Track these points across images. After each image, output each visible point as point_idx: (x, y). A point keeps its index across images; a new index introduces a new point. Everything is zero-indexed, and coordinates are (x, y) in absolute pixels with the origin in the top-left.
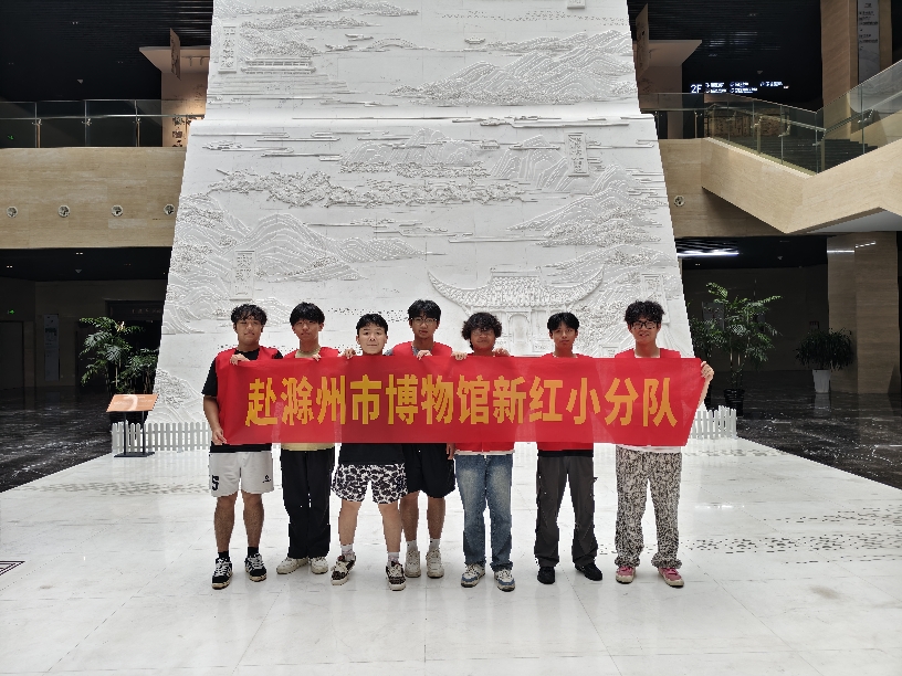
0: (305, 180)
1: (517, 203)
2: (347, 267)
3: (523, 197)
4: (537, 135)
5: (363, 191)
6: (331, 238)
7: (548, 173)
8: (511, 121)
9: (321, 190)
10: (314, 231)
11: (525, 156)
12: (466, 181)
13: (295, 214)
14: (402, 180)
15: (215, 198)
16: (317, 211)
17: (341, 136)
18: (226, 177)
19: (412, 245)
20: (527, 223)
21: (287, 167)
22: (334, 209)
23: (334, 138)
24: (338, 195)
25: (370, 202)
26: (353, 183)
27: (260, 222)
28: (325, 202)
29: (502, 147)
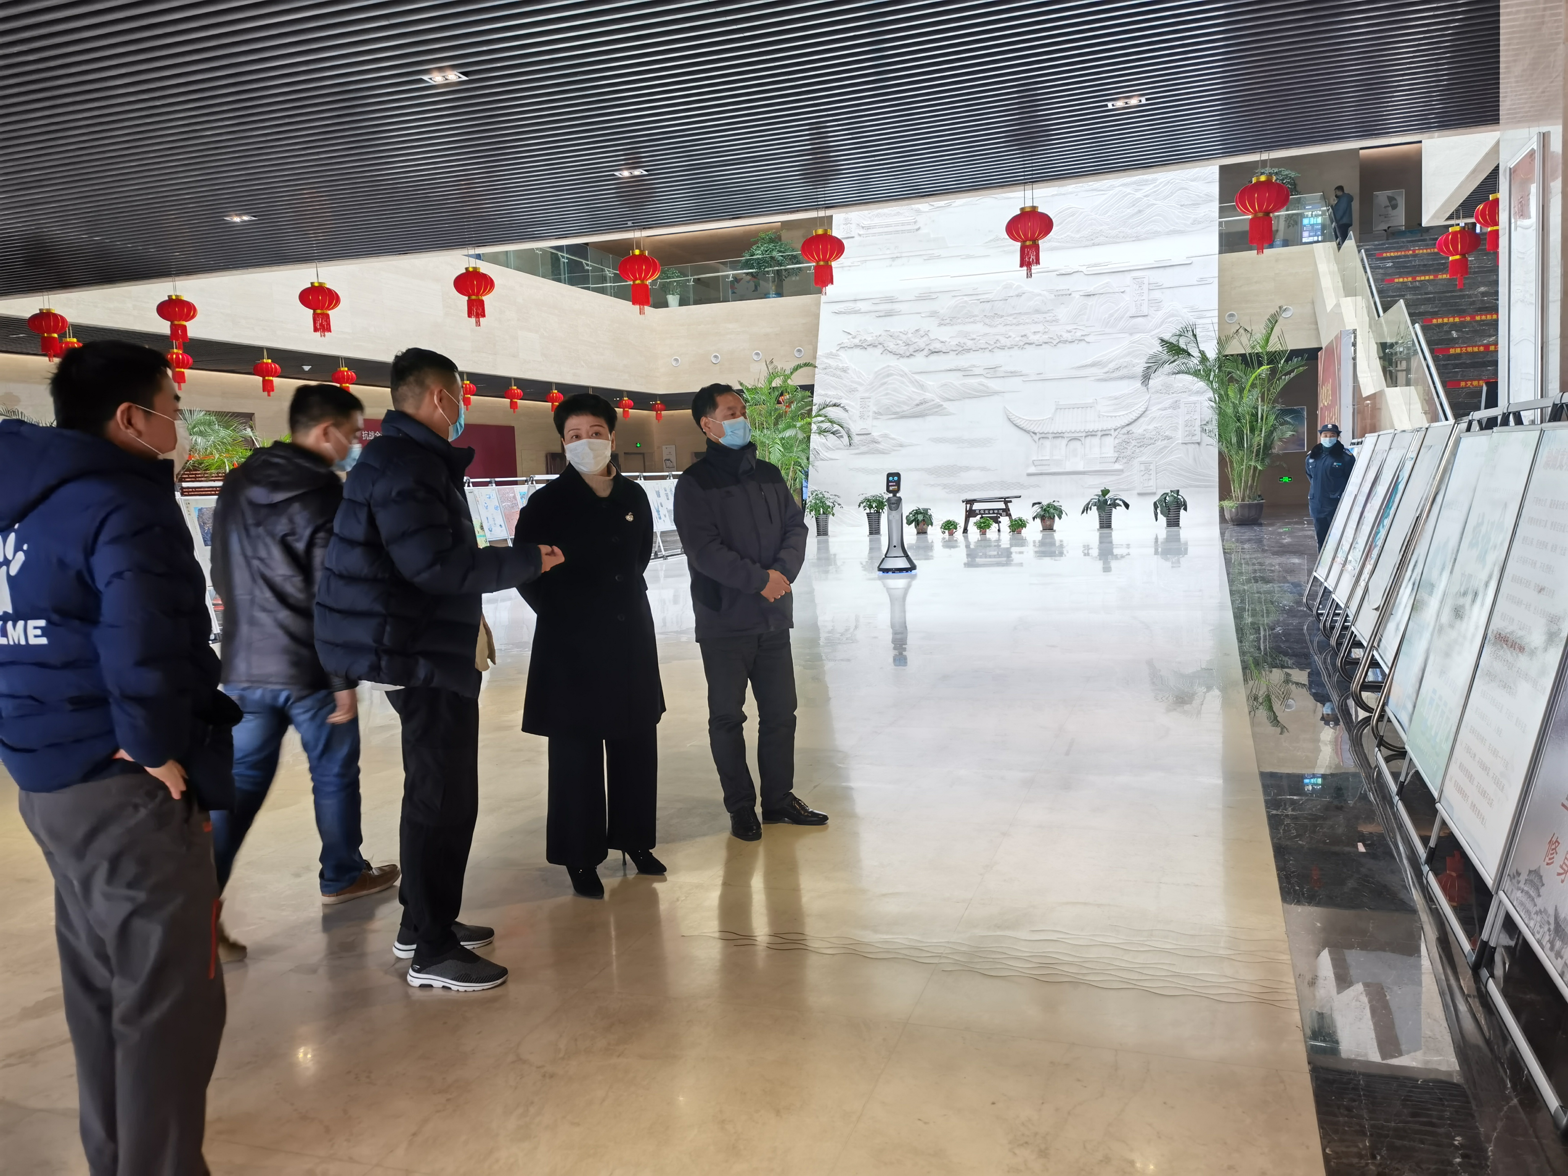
0: (910, 335)
1: (1083, 344)
2: (942, 405)
3: (1087, 339)
4: (1106, 279)
5: (954, 342)
6: (930, 382)
7: (1111, 315)
8: (1084, 269)
9: (921, 343)
10: (917, 377)
11: (1092, 301)
12: (1040, 328)
13: (904, 365)
14: (987, 330)
15: (843, 354)
16: (920, 359)
17: (938, 294)
18: (851, 336)
19: (994, 384)
20: (1089, 361)
21: (896, 325)
22: (934, 357)
23: (934, 296)
24: (937, 346)
25: (962, 350)
26: (947, 335)
27: (876, 372)
28: (926, 352)
29: (1073, 295)
